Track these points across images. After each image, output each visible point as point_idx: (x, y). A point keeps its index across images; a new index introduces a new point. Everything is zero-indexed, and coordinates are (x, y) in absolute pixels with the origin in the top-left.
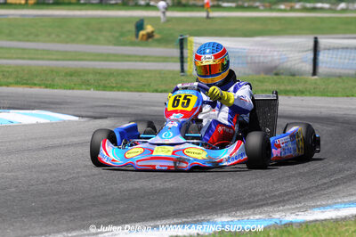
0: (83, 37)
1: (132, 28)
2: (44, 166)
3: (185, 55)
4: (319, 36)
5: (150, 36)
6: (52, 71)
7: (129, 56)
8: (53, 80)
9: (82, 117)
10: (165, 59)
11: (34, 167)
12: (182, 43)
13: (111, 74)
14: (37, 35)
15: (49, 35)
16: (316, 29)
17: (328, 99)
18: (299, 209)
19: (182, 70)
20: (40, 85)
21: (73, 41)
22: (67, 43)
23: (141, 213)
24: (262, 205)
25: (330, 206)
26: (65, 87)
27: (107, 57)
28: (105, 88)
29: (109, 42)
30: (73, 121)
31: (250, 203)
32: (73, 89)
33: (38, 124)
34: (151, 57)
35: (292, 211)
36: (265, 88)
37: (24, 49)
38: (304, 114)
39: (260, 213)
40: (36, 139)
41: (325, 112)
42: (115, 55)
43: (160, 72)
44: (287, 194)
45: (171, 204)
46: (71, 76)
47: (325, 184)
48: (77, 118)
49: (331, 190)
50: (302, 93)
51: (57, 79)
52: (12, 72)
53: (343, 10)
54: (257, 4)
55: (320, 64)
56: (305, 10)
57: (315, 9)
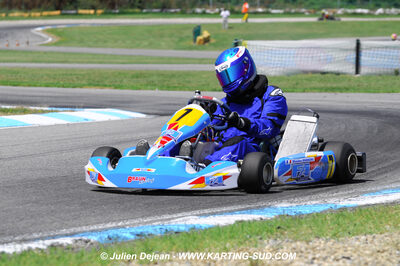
0: (146, 43)
1: (190, 33)
4: (360, 39)
5: (206, 40)
6: (120, 74)
7: (189, 59)
8: (121, 81)
9: (150, 114)
13: (173, 75)
14: (105, 42)
15: (116, 41)
17: (372, 95)
18: (351, 195)
20: (110, 86)
21: (138, 47)
22: (131, 48)
25: (380, 192)
26: (133, 88)
27: (170, 60)
28: (169, 88)
29: (169, 48)
30: (141, 119)
32: (140, 89)
33: (110, 122)
34: (207, 59)
35: (345, 197)
36: (312, 86)
37: (95, 54)
39: (317, 199)
40: (109, 134)
42: (175, 59)
46: (137, 77)
48: (144, 116)
50: (347, 89)
51: (125, 80)
52: (84, 75)
53: (381, 15)
54: (303, 10)
55: (362, 63)
56: (346, 15)
57: (355, 15)
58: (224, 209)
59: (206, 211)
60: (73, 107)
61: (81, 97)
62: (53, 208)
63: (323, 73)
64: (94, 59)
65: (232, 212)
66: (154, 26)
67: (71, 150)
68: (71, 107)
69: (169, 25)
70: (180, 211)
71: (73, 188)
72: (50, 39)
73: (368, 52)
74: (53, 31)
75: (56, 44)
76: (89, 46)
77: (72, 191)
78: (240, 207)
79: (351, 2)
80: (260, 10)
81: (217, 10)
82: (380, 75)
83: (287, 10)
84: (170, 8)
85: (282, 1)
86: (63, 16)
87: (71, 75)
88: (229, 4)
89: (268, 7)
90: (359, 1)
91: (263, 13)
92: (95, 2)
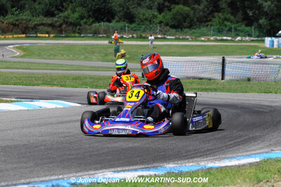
0: (83, 57)
1: (112, 51)
2: (61, 133)
4: (225, 57)
5: (123, 56)
6: (64, 77)
8: (65, 82)
9: (83, 104)
11: (54, 134)
13: (100, 78)
14: (55, 56)
15: (62, 55)
16: (224, 52)
18: (216, 160)
20: (57, 85)
21: (77, 59)
22: (73, 60)
23: (121, 162)
24: (194, 157)
25: (234, 158)
26: (73, 87)
27: (97, 69)
29: (99, 60)
30: (78, 107)
31: (187, 156)
32: (77, 87)
33: (56, 108)
35: (212, 161)
37: (47, 64)
38: (217, 103)
39: (193, 162)
40: (55, 117)
41: (230, 101)
42: (102, 67)
44: (208, 150)
45: (138, 156)
46: (76, 79)
47: (231, 144)
48: (80, 105)
49: (235, 148)
50: (215, 90)
51: (68, 81)
52: (40, 78)
53: (239, 41)
54: (188, 37)
55: (226, 73)
56: (216, 40)
57: (222, 40)
58: (131, 168)
59: (119, 169)
60: (32, 99)
61: (37, 92)
62: (15, 166)
63: (201, 79)
64: (47, 66)
65: (136, 170)
66: (88, 45)
67: (29, 127)
68: (30, 99)
69: (97, 45)
70: (101, 168)
71: (30, 152)
72: (18, 53)
73: (230, 65)
74: (20, 48)
75: (22, 57)
76: (45, 59)
77: (28, 154)
78: (141, 166)
79: (220, 32)
80: (159, 36)
81: (131, 36)
82: (238, 81)
83: (177, 36)
84: (99, 34)
85: (174, 31)
86: (27, 37)
87: (31, 77)
88: (139, 32)
89: (165, 34)
90: (225, 32)
91: (161, 38)
92: (49, 29)
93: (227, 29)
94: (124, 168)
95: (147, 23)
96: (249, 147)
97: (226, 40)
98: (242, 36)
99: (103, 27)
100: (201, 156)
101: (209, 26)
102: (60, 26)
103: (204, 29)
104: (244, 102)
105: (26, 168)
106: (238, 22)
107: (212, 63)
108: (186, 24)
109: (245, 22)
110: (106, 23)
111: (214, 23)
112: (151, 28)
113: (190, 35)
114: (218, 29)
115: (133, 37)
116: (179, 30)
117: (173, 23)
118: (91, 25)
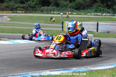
1: (49, 19)
2: (27, 54)
3: (64, 26)
4: (98, 22)
5: (54, 21)
6: (28, 30)
7: (49, 26)
8: (29, 32)
10: (58, 27)
11: (24, 54)
12: (63, 23)
14: (24, 21)
15: (28, 20)
16: (98, 20)
18: (94, 66)
19: (63, 30)
20: (25, 33)
23: (53, 67)
24: (85, 65)
25: (103, 66)
27: (43, 27)
29: (44, 23)
30: (34, 43)
31: (82, 65)
33: (25, 43)
34: (54, 26)
37: (21, 24)
39: (84, 67)
40: (25, 47)
43: (57, 30)
44: (91, 62)
45: (61, 64)
47: (101, 60)
49: (102, 62)
52: (18, 30)
53: (104, 15)
54: (82, 13)
55: (99, 29)
56: (94, 15)
57: (97, 15)
58: (57, 69)
59: (52, 70)
60: (15, 39)
61: (17, 36)
62: (7, 68)
63: (88, 31)
64: (21, 25)
65: (60, 70)
66: (39, 16)
67: (14, 51)
68: (14, 39)
69: (43, 16)
70: (44, 70)
71: (13, 62)
72: (9, 19)
73: (100, 26)
74: (10, 17)
75: (10, 21)
76: (20, 22)
77: (13, 63)
78: (62, 69)
79: (96, 11)
80: (70, 13)
81: (57, 12)
82: (104, 32)
83: (78, 13)
84: (44, 11)
85: (76, 11)
86: (13, 13)
87: (14, 30)
88: (61, 11)
89: (72, 12)
90: (98, 11)
91: (71, 14)
92: (22, 9)
93: (99, 10)
94: (55, 70)
95: (65, 7)
96: (109, 61)
97: (99, 15)
98: (106, 13)
99: (45, 9)
100: (88, 65)
101: (91, 9)
102: (27, 8)
103: (89, 10)
104: (106, 42)
105: (12, 69)
106: (104, 7)
107: (93, 25)
108: (81, 8)
109: (107, 7)
110: (47, 7)
111: (94, 8)
112: (66, 9)
113: (83, 12)
114: (95, 10)
115: (58, 13)
116: (79, 10)
117: (76, 7)
118: (40, 7)
